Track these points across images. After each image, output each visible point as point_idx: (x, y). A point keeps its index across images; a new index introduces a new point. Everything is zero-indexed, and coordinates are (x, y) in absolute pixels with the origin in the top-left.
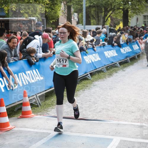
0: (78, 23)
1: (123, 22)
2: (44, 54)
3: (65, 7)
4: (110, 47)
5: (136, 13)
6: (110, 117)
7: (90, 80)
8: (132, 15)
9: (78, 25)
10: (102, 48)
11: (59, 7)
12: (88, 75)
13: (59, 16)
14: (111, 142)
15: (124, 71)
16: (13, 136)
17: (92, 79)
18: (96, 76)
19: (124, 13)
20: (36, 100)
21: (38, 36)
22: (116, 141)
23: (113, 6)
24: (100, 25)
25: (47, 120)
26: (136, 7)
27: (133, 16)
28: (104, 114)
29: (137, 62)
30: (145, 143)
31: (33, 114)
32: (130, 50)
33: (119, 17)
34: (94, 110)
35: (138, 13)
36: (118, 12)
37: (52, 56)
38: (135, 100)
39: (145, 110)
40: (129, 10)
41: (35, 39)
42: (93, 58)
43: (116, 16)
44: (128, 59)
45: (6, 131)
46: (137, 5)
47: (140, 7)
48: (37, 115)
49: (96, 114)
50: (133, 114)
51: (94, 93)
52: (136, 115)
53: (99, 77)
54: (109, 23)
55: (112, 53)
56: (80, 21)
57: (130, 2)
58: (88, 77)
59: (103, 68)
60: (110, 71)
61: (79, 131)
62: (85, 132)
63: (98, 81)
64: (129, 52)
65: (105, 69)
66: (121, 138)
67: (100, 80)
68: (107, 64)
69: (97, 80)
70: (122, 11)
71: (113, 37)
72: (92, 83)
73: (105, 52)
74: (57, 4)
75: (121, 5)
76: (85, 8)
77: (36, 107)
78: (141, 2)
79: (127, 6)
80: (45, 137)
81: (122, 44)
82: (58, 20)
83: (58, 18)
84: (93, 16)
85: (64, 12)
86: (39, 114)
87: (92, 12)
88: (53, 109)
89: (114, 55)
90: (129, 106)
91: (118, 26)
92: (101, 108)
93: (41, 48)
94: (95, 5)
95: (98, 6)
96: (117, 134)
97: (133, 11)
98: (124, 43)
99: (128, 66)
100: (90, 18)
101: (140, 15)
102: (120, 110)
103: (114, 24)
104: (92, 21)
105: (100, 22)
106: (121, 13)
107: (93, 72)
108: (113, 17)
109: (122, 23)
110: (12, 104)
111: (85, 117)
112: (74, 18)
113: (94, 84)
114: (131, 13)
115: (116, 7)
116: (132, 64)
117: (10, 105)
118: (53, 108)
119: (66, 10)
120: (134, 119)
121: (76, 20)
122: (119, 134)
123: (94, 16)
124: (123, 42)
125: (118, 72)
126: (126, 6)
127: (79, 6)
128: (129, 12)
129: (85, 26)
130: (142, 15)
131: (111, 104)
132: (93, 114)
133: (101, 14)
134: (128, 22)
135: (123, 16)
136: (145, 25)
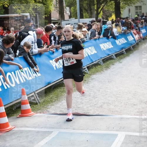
0: (70, 17)
3: (57, 1)
4: (105, 39)
5: (128, 3)
6: (112, 112)
7: (88, 73)
8: (124, 6)
10: (98, 41)
11: (51, 2)
12: (85, 68)
13: (51, 11)
15: (121, 63)
16: (13, 137)
17: (89, 73)
18: (93, 70)
19: (115, 5)
20: (34, 97)
21: (32, 31)
22: (121, 136)
24: (93, 18)
25: (47, 118)
27: (125, 8)
29: (133, 53)
31: (32, 113)
32: (126, 41)
33: (111, 9)
34: (95, 105)
35: (130, 4)
36: (110, 4)
38: (135, 92)
39: (146, 102)
40: (121, 1)
41: (29, 34)
42: (90, 51)
43: (108, 8)
44: (124, 50)
45: (6, 132)
48: (37, 113)
49: (97, 109)
51: (93, 87)
52: (139, 108)
53: (96, 70)
54: (101, 16)
55: (107, 45)
56: (72, 15)
58: (85, 71)
60: (106, 64)
61: (82, 128)
63: (96, 75)
64: (124, 44)
65: (101, 62)
67: (97, 73)
68: (103, 57)
69: (94, 73)
70: (113, 3)
72: (89, 77)
73: (100, 45)
80: (47, 136)
81: (117, 36)
82: (50, 15)
83: (50, 13)
84: (85, 9)
85: (56, 6)
86: (38, 111)
87: (85, 5)
88: (53, 106)
89: (110, 48)
90: (131, 99)
91: (110, 18)
92: (102, 102)
93: (36, 44)
97: (125, 3)
98: (119, 35)
99: (124, 58)
100: (82, 11)
101: (131, 6)
102: (122, 103)
103: (106, 17)
104: (84, 15)
105: (92, 15)
106: (113, 5)
107: (90, 66)
108: (105, 9)
109: (114, 15)
110: (10, 103)
111: (87, 112)
112: (66, 12)
113: (93, 78)
114: (123, 4)
116: (128, 55)
117: (8, 104)
118: (52, 105)
119: (58, 4)
121: (68, 14)
125: (115, 64)
128: (121, 3)
129: (79, 19)
130: (134, 6)
131: (112, 97)
132: (94, 109)
133: (93, 7)
134: (120, 13)
135: (115, 8)
136: (138, 15)
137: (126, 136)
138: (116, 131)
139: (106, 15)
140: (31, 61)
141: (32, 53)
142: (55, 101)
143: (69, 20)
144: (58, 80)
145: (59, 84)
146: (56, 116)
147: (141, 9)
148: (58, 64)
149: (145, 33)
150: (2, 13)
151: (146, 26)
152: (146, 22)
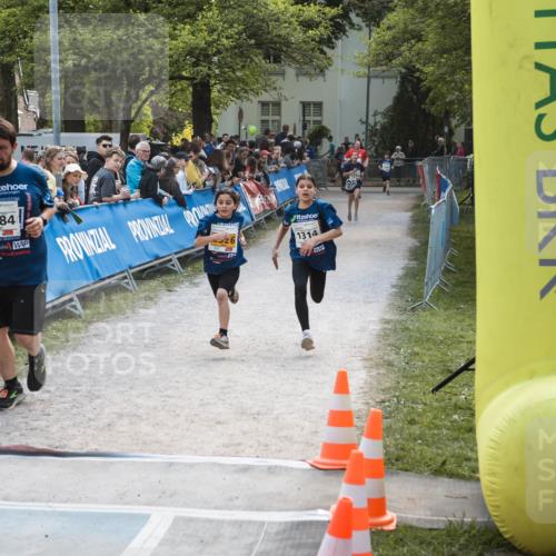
0: (42, 123)
1: (194, 124)
4: (148, 205)
5: (235, 91)
6: (144, 443)
7: (80, 316)
8: (222, 100)
9: (45, 130)
10: (121, 208)
12: (71, 300)
14: (143, 526)
15: (196, 285)
17: (86, 314)
18: (102, 305)
19: (194, 94)
22: (160, 521)
24: (116, 132)
26: (234, 73)
27: (227, 105)
28: (123, 432)
30: (255, 522)
33: (180, 106)
34: (90, 419)
35: (242, 94)
36: (178, 90)
38: (229, 380)
39: (258, 414)
40: (212, 82)
42: (91, 242)
43: (169, 103)
46: (238, 67)
47: (247, 73)
49: (96, 433)
50: (219, 427)
52: (230, 433)
53: (108, 306)
54: (149, 127)
55: (155, 227)
57: (214, 55)
58: (72, 310)
59: (125, 278)
60: (147, 287)
61: (33, 495)
62: (54, 497)
65: (131, 279)
66: (178, 509)
67: (113, 318)
68: (138, 263)
69: (101, 317)
70: (189, 85)
71: (158, 170)
72: (85, 329)
73: (129, 223)
75: (182, 64)
78: (252, 60)
79: (203, 69)
81: (188, 196)
89: (163, 234)
90: (209, 404)
91: (179, 134)
92: (115, 413)
96: (164, 497)
97: (226, 88)
98: (195, 191)
101: (248, 99)
102: (178, 415)
103: (166, 131)
106: (187, 93)
107: (92, 290)
109: (192, 126)
111: (57, 444)
112: (26, 108)
114: (219, 92)
120: (224, 445)
121: (35, 112)
122: (171, 496)
124: (189, 188)
125: (175, 288)
126: (200, 68)
128: (215, 89)
129: (58, 133)
130: (255, 100)
131: (149, 397)
132: (84, 433)
134: (212, 121)
135: (193, 102)
136: (267, 132)
137: (177, 520)
138: (147, 504)
139: (165, 125)
143: (35, 133)
147: (279, 114)
149: (287, 190)
151: (289, 167)
152: (288, 156)
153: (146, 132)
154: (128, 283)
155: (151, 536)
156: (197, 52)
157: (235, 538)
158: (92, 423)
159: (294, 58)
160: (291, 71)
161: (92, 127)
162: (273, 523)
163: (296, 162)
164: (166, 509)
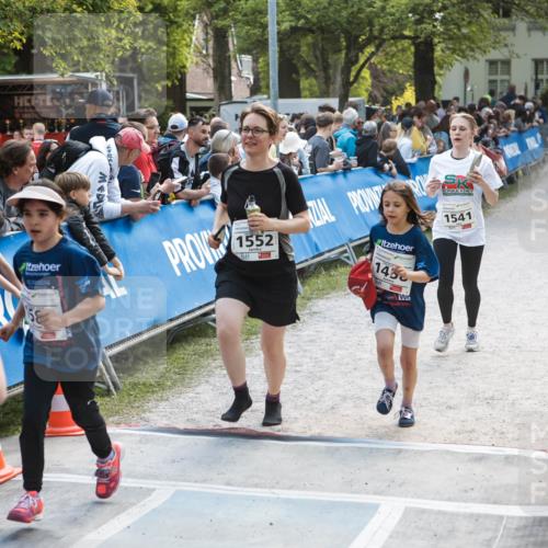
0: (255, 90)
1: (416, 86)
2: (129, 202)
3: (207, 34)
4: (368, 174)
5: (463, 51)
8: (446, 60)
9: (255, 97)
10: (340, 178)
11: (186, 36)
13: (184, 67)
14: (372, 516)
17: (305, 290)
18: (319, 281)
19: (416, 54)
22: (390, 511)
23: (377, 27)
24: (334, 97)
25: (140, 442)
26: (459, 30)
27: (451, 65)
28: (347, 415)
30: (492, 516)
33: (401, 68)
34: (313, 402)
35: (468, 52)
36: (399, 51)
37: (158, 208)
39: (492, 398)
40: (436, 40)
41: (91, 148)
43: (389, 65)
46: (465, 23)
47: (474, 29)
49: (318, 416)
50: (451, 413)
51: (311, 341)
52: (462, 418)
53: (329, 282)
54: (367, 90)
55: (376, 197)
56: (263, 83)
57: (439, 11)
59: (345, 251)
61: (256, 481)
62: (277, 483)
63: (327, 298)
65: (351, 253)
66: (408, 500)
67: (334, 294)
68: (359, 237)
69: (321, 293)
70: (410, 45)
72: (303, 306)
73: (349, 194)
74: (176, 23)
75: (405, 22)
76: (276, 37)
77: (102, 396)
78: (480, 15)
79: (427, 27)
80: (134, 504)
81: (412, 165)
83: (181, 73)
84: (307, 65)
85: (204, 52)
86: (110, 419)
87: (304, 48)
88: (164, 403)
90: (437, 386)
91: (399, 98)
92: (339, 396)
93: (116, 182)
94: (314, 25)
95: (322, 30)
96: (391, 487)
97: (451, 46)
98: (420, 159)
100: (297, 73)
101: (475, 58)
103: (385, 94)
104: (304, 83)
105: (331, 87)
106: (409, 53)
107: (309, 266)
108: (379, 67)
109: (413, 88)
112: (240, 72)
113: (315, 309)
114: (443, 51)
115: (386, 30)
118: (162, 399)
119: (211, 43)
120: (456, 432)
121: (248, 78)
122: (400, 486)
123: (312, 66)
124: (413, 156)
126: (424, 26)
127: (255, 27)
128: (438, 48)
129: (276, 99)
130: (482, 59)
131: (374, 379)
132: (307, 415)
133: (336, 57)
134: (435, 82)
135: (415, 63)
137: (407, 511)
138: (375, 493)
139: (385, 90)
140: (93, 243)
141: (101, 214)
142: (174, 384)
143: (248, 100)
144: (189, 313)
145: (194, 328)
146: (170, 439)
147: (509, 73)
148: (190, 257)
149: (518, 156)
150: (9, 68)
151: (521, 132)
152: (519, 120)
153: (364, 96)
154: (348, 258)
155: (380, 527)
156: (421, 8)
157: (471, 533)
158: (315, 405)
159: (527, 12)
160: (522, 26)
161: (307, 93)
162: (513, 518)
163: (527, 126)
164: (395, 499)
